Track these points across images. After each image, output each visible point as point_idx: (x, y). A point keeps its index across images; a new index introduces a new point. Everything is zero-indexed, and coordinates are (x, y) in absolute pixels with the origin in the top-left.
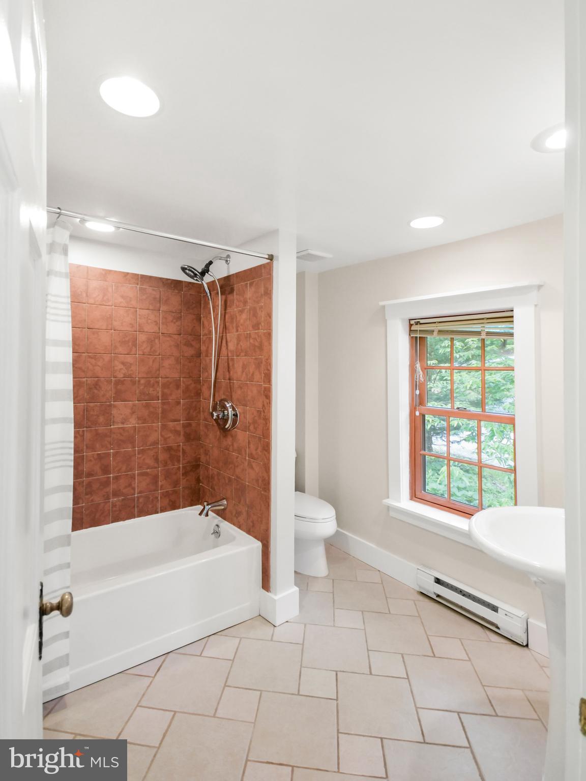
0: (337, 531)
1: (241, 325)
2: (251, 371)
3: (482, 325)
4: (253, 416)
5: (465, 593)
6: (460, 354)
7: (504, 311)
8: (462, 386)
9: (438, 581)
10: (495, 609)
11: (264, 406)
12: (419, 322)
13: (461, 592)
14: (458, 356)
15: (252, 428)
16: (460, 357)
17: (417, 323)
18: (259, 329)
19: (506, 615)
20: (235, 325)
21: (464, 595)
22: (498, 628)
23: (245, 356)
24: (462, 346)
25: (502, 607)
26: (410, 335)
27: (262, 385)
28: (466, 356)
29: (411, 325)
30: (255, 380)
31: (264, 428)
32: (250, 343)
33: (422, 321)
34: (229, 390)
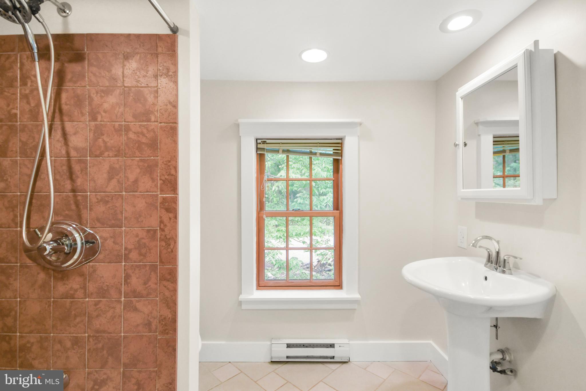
0: (203, 345)
1: (105, 112)
2: (132, 177)
4: (137, 239)
5: (307, 345)
7: (332, 139)
9: (289, 346)
10: (332, 346)
11: (161, 222)
12: (266, 141)
13: (304, 346)
15: (134, 255)
17: (264, 143)
18: (149, 120)
19: (340, 346)
20: (87, 109)
21: (307, 347)
22: (334, 358)
23: (116, 156)
25: (336, 343)
26: (257, 152)
27: (157, 195)
29: (257, 143)
30: (141, 189)
31: (165, 251)
32: (128, 138)
33: (268, 141)
34: (73, 207)
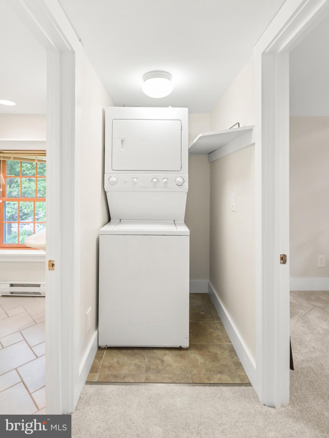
3: (36, 156)
6: (30, 171)
8: (30, 189)
10: (39, 286)
14: (28, 173)
16: (30, 173)
22: (40, 294)
24: (31, 167)
25: (42, 284)
28: (33, 173)
